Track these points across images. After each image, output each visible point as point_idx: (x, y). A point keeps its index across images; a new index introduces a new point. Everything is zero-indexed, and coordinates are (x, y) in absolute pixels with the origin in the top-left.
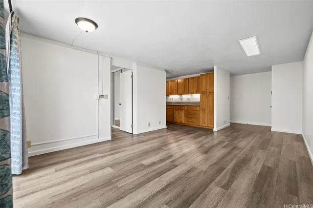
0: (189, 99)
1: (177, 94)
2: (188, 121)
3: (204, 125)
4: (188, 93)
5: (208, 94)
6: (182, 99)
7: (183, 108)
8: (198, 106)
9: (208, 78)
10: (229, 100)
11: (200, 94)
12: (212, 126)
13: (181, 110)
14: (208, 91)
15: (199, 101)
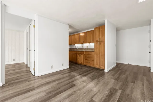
0: (87, 47)
1: (80, 43)
2: (86, 62)
3: (98, 66)
4: (87, 43)
5: (101, 42)
6: (83, 47)
7: (83, 53)
8: (93, 52)
9: (101, 30)
10: (116, 47)
11: (94, 43)
12: (103, 67)
13: (82, 54)
14: (100, 40)
15: (94, 48)
